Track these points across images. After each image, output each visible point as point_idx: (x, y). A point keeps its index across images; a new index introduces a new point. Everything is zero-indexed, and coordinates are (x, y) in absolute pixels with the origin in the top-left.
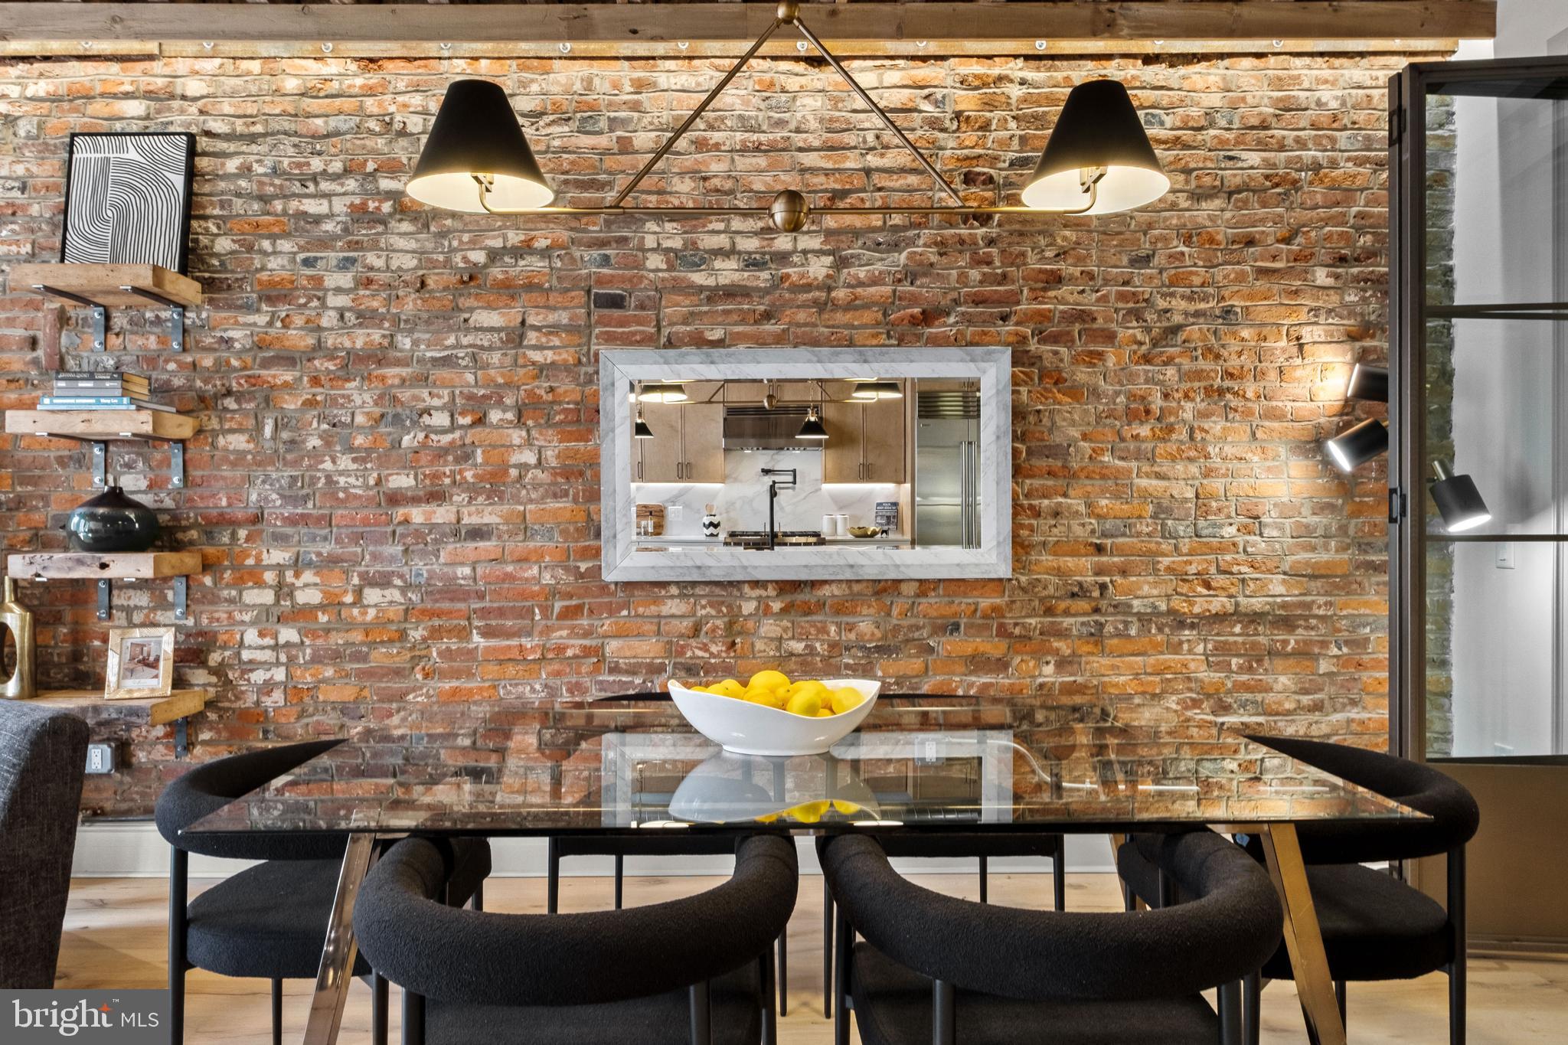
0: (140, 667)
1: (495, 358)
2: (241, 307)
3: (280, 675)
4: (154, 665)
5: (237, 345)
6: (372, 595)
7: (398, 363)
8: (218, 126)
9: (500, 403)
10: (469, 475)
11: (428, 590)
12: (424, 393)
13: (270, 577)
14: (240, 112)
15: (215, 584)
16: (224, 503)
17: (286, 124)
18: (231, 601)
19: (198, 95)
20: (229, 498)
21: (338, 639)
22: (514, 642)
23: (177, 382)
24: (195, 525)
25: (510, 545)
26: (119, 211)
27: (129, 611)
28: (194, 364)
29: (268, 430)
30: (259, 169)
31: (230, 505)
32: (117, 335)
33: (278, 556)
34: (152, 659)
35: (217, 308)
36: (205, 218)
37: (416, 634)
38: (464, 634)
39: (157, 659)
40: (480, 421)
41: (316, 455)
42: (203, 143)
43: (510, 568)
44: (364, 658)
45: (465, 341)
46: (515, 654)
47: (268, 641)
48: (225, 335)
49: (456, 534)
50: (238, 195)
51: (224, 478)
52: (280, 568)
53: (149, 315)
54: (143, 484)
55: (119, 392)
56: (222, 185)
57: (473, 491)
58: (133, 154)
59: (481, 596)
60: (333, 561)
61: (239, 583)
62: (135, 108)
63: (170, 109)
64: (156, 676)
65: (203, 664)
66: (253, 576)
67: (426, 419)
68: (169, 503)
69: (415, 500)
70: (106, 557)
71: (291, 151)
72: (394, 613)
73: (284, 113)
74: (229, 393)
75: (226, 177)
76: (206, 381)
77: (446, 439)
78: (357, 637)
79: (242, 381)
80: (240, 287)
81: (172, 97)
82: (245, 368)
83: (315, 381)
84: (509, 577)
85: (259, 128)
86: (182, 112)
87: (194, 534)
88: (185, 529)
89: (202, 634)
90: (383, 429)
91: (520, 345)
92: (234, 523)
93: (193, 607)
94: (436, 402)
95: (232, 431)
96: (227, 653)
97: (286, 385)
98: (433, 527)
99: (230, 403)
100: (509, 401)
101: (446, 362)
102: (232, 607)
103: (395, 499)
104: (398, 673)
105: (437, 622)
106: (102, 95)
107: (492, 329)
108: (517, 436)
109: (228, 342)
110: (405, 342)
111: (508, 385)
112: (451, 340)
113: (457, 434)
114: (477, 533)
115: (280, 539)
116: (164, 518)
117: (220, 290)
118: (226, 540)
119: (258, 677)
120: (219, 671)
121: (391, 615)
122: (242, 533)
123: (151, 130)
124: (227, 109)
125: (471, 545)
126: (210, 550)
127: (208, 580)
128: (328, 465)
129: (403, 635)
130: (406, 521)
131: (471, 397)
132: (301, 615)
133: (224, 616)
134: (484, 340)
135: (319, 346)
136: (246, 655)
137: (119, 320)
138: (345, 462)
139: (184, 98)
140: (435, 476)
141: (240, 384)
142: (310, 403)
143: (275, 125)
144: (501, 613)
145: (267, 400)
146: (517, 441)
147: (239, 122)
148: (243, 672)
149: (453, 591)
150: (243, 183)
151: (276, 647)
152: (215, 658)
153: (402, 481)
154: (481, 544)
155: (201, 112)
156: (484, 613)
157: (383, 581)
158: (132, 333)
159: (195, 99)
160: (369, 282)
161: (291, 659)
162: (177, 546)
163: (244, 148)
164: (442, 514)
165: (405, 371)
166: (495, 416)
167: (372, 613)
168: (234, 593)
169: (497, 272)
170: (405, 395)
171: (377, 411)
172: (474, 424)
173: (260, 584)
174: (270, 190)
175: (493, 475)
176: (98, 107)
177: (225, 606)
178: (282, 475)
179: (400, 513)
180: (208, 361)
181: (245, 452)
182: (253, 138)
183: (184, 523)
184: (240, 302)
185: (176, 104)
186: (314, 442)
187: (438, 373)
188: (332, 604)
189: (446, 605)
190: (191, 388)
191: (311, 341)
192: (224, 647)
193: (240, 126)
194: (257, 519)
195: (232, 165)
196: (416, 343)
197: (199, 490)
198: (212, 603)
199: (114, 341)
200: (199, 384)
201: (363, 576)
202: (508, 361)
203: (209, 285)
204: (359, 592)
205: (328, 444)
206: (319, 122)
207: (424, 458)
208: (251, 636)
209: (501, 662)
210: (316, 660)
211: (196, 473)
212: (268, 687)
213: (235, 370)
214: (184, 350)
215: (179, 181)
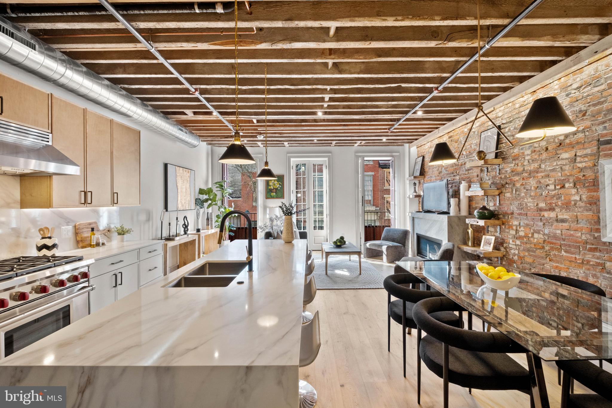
0: (487, 244)
1: (567, 167)
2: (509, 163)
3: (517, 252)
4: (490, 244)
5: (508, 172)
6: (536, 235)
7: (542, 172)
8: (504, 122)
9: (568, 181)
10: (560, 203)
11: (549, 235)
12: (547, 180)
13: (514, 228)
14: (508, 116)
15: (505, 228)
16: (506, 209)
17: (517, 116)
18: (508, 232)
19: (501, 116)
21: (528, 246)
22: (574, 256)
23: (498, 182)
24: (501, 214)
25: (572, 225)
26: (487, 147)
27: (491, 232)
28: (501, 177)
29: (514, 192)
30: (512, 129)
31: (507, 210)
33: (516, 223)
35: (505, 164)
36: (502, 143)
37: (547, 248)
38: (560, 250)
39: (491, 243)
40: (563, 187)
41: (523, 198)
42: (502, 126)
43: (572, 232)
44: (534, 252)
45: (559, 163)
46: (573, 260)
47: (514, 243)
48: (506, 170)
49: (557, 220)
51: (506, 203)
52: (516, 226)
53: (494, 167)
54: (493, 205)
55: (479, 187)
57: (562, 208)
58: (489, 134)
59: (564, 240)
60: (527, 225)
61: (509, 228)
63: (497, 121)
65: (503, 246)
66: (510, 227)
67: (548, 187)
68: (497, 209)
69: (546, 210)
70: (478, 220)
71: (518, 122)
72: (541, 241)
73: (517, 113)
74: (507, 183)
75: (506, 132)
77: (554, 192)
78: (533, 246)
79: (509, 180)
80: (509, 158)
81: (497, 118)
82: (510, 177)
83: (523, 179)
84: (571, 235)
85: (512, 119)
86: (499, 120)
87: (501, 216)
88: (500, 215)
89: (503, 239)
90: (538, 191)
91: (575, 162)
92: (508, 214)
93: (501, 233)
94: (551, 182)
95: (507, 192)
96: (507, 245)
97: (517, 180)
98: (550, 218)
99: (507, 186)
100: (571, 181)
101: (553, 170)
102: (508, 234)
103: (541, 210)
104: (542, 258)
105: (552, 245)
106: (486, 122)
107: (566, 159)
108: (574, 191)
110: (543, 166)
111: (571, 175)
112: (555, 164)
113: (556, 191)
114: (563, 221)
115: (517, 218)
116: (496, 212)
117: (506, 159)
118: (507, 218)
119: (513, 251)
120: (505, 248)
121: (540, 241)
122: (510, 217)
124: (506, 117)
125: (561, 224)
126: (504, 220)
127: (503, 227)
128: (526, 200)
129: (543, 248)
130: (544, 216)
131: (560, 180)
132: (520, 238)
133: (506, 236)
134: (564, 162)
135: (524, 170)
136: (510, 246)
137: (489, 170)
138: (530, 200)
139: (499, 117)
140: (551, 203)
142: (522, 185)
143: (515, 117)
144: (569, 246)
145: (514, 185)
146: (574, 193)
147: (508, 119)
148: (510, 250)
149: (555, 237)
150: (509, 133)
151: (516, 245)
152: (505, 245)
153: (542, 205)
154: (563, 224)
155: (502, 119)
156: (565, 245)
157: (538, 232)
158: (491, 172)
159: (501, 117)
160: (535, 151)
161: (519, 249)
162: (498, 219)
163: (510, 125)
164: (552, 215)
165: (543, 174)
166: (567, 185)
167: (536, 240)
168: (508, 231)
169: (567, 141)
170: (542, 181)
171: (536, 186)
172: (561, 188)
173: (513, 229)
174: (514, 133)
175: (567, 203)
177: (506, 234)
178: (516, 203)
179: (543, 213)
180: (503, 177)
181: (510, 197)
182: (511, 122)
183: (500, 214)
184: (509, 162)
185: (498, 119)
186: (523, 194)
187: (551, 174)
188: (526, 236)
189: (554, 241)
190: (500, 183)
191: (522, 169)
192: (506, 243)
194: (512, 213)
195: (507, 130)
196: (546, 166)
197: (502, 206)
198: (505, 232)
199: (488, 174)
200: (502, 182)
201: (534, 230)
202: (571, 168)
203: (504, 159)
204: (533, 234)
205: (526, 195)
206: (523, 113)
207: (548, 198)
208: (511, 241)
209: (570, 261)
210: (524, 250)
211: (501, 202)
212: (514, 255)
213: (508, 178)
214: (499, 174)
215: (496, 137)
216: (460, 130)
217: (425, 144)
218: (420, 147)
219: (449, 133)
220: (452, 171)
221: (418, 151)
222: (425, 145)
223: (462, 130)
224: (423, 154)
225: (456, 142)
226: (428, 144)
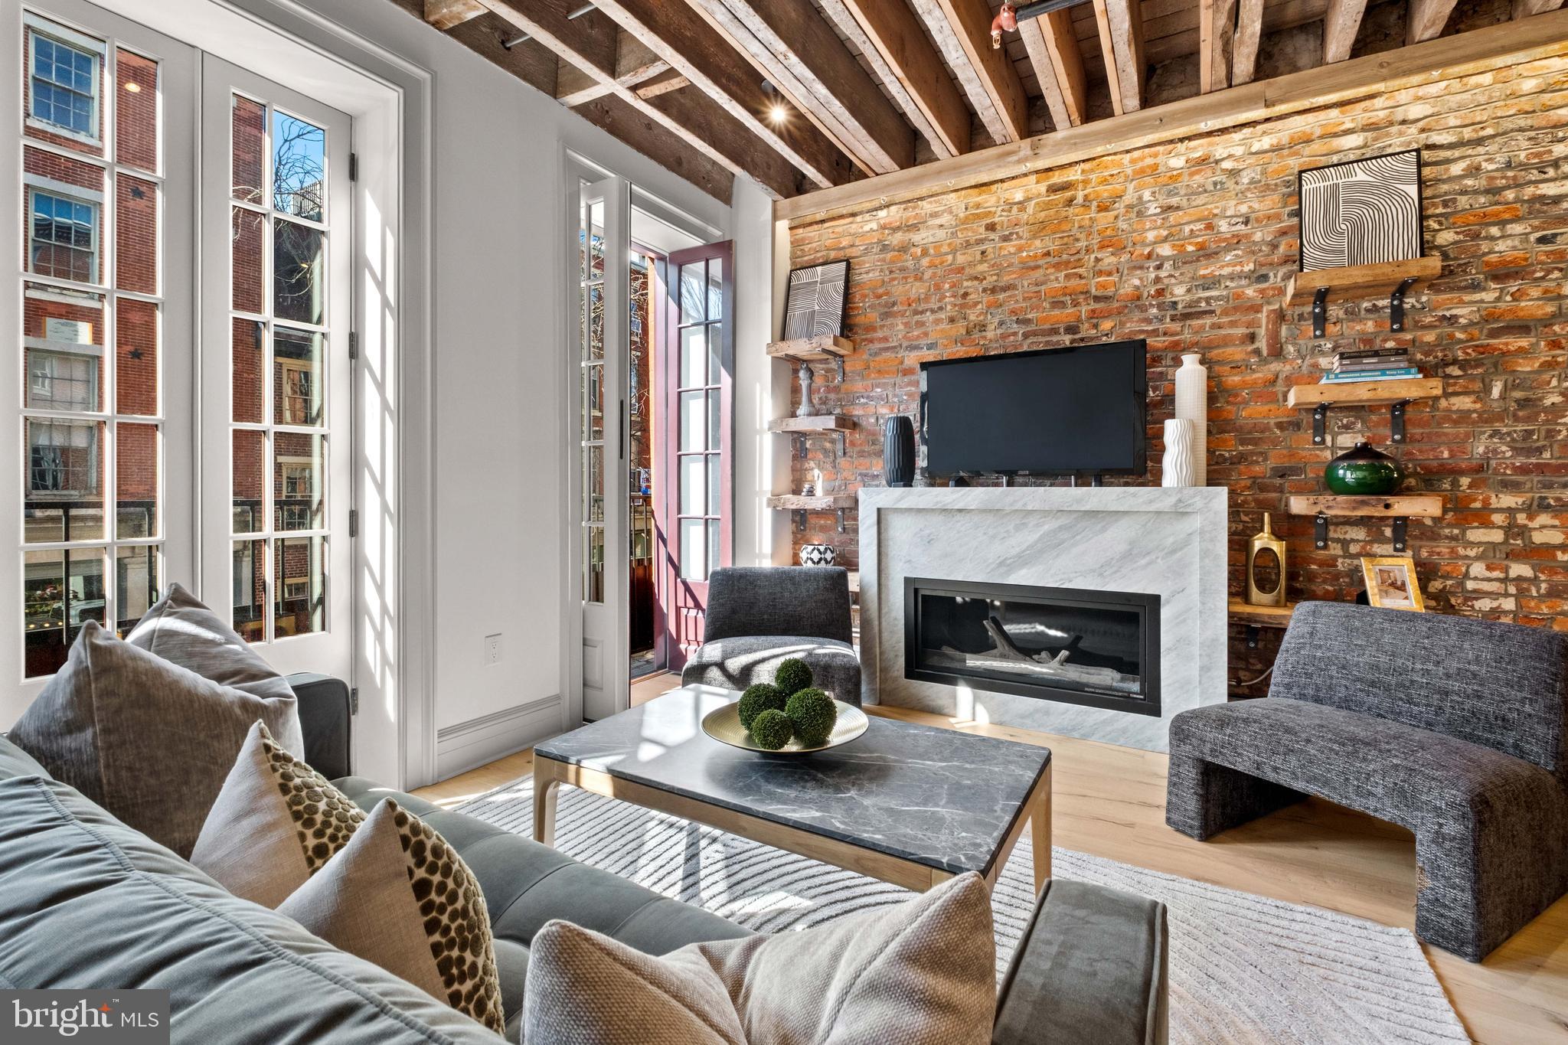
2: (1465, 288)
3: (1508, 604)
5: (1462, 321)
8: (1442, 138)
13: (1498, 519)
14: (1467, 122)
16: (1446, 455)
17: (1521, 122)
18: (1454, 538)
19: (1420, 117)
20: (1451, 451)
24: (1415, 474)
26: (1354, 224)
28: (1412, 342)
29: (1497, 391)
30: (1489, 167)
31: (1452, 456)
32: (1334, 323)
33: (1508, 500)
34: (1399, 583)
35: (1436, 292)
41: (1555, 411)
47: (1497, 574)
48: (1448, 314)
50: (1464, 192)
51: (1446, 434)
52: (1511, 512)
53: (1366, 306)
56: (1445, 187)
58: (1361, 176)
61: (1462, 522)
62: (1354, 140)
63: (1388, 135)
64: (1406, 598)
66: (1479, 518)
70: (1391, 500)
71: (1527, 144)
73: (1519, 113)
74: (1451, 362)
75: (1451, 179)
76: (1426, 354)
79: (1470, 351)
80: (1464, 271)
81: (1391, 124)
82: (1472, 340)
83: (1555, 344)
85: (1488, 132)
86: (1401, 134)
87: (1411, 481)
88: (1407, 477)
92: (1456, 472)
93: (1413, 542)
95: (1456, 395)
96: (1449, 582)
97: (1520, 350)
99: (1454, 370)
102: (1453, 544)
106: (1322, 137)
109: (1452, 320)
115: (1509, 486)
118: (1447, 486)
119: (1484, 604)
120: (1439, 597)
122: (1465, 481)
123: (1368, 156)
124: (1452, 121)
127: (1427, 520)
132: (1535, 553)
133: (1446, 551)
135: (1559, 313)
136: (1470, 585)
139: (1403, 122)
141: (1467, 354)
142: (1549, 365)
143: (1506, 126)
145: (1497, 365)
147: (1467, 130)
148: (1467, 599)
150: (1470, 182)
151: (1505, 580)
152: (1438, 585)
155: (1423, 130)
158: (1349, 321)
159: (1417, 121)
161: (1523, 592)
163: (1470, 152)
168: (1456, 531)
173: (1488, 524)
174: (1501, 183)
176: (1317, 147)
177: (1446, 543)
178: (1514, 429)
180: (1429, 337)
181: (1470, 412)
182: (1481, 141)
183: (1405, 472)
184: (1462, 285)
185: (1394, 129)
186: (1553, 399)
191: (1550, 309)
192: (1447, 577)
193: (1468, 134)
194: (1482, 468)
195: (1457, 169)
197: (1417, 445)
198: (1432, 539)
199: (1332, 329)
200: (1417, 357)
208: (1478, 569)
210: (1553, 594)
213: (1460, 341)
214: (1402, 331)
215: (1414, 191)
216: (1133, 161)
217: (854, 215)
218: (816, 227)
219: (1050, 170)
220: (1072, 320)
221: (796, 244)
222: (859, 219)
223: (1149, 161)
224: (841, 254)
225: (1103, 208)
226: (882, 214)
